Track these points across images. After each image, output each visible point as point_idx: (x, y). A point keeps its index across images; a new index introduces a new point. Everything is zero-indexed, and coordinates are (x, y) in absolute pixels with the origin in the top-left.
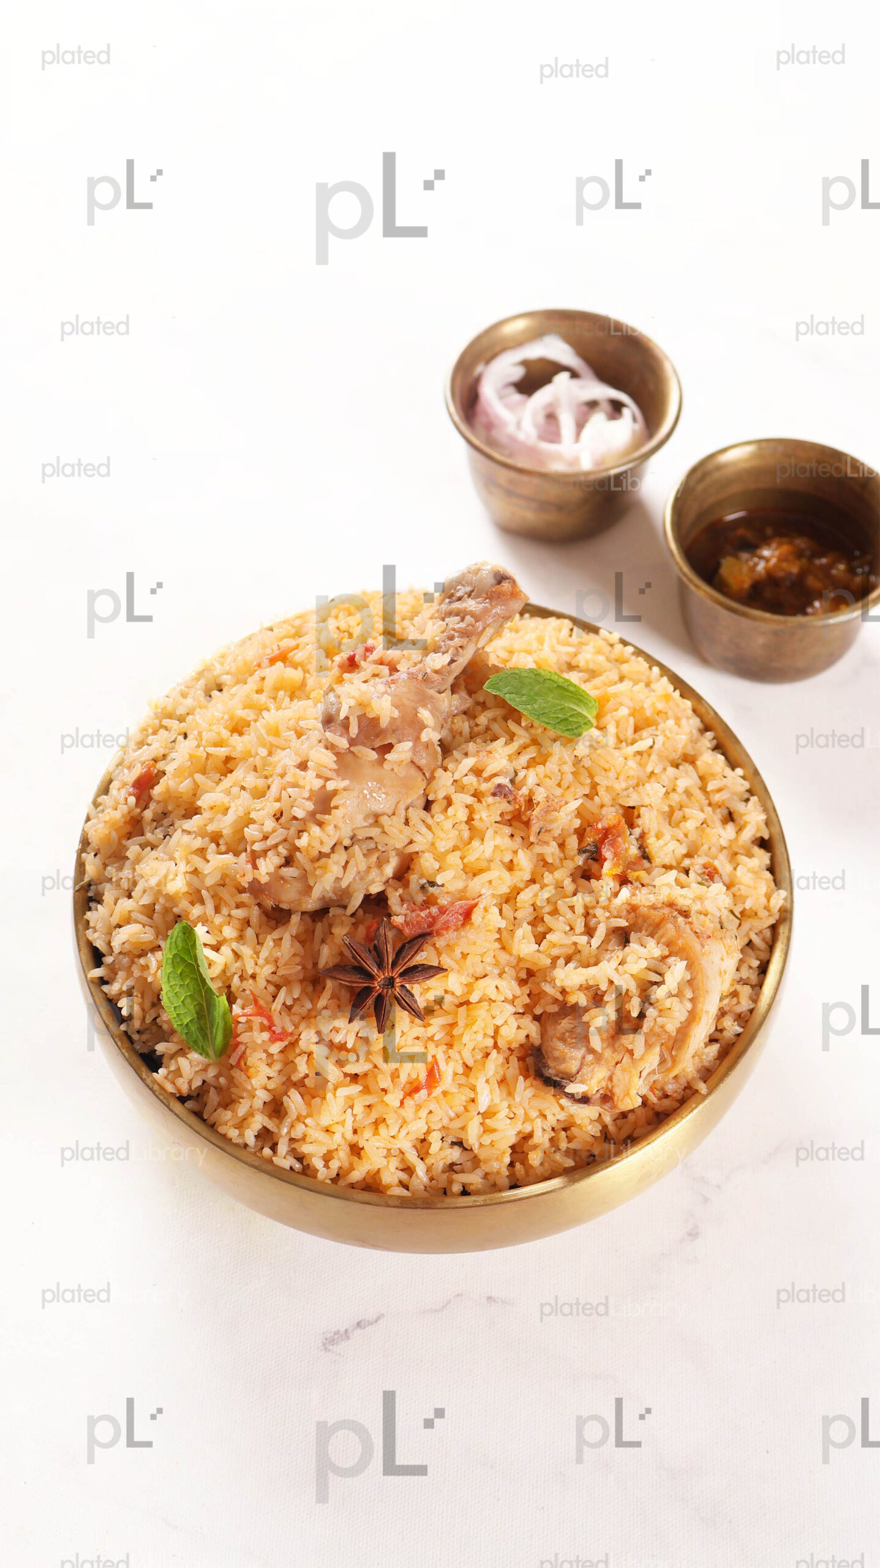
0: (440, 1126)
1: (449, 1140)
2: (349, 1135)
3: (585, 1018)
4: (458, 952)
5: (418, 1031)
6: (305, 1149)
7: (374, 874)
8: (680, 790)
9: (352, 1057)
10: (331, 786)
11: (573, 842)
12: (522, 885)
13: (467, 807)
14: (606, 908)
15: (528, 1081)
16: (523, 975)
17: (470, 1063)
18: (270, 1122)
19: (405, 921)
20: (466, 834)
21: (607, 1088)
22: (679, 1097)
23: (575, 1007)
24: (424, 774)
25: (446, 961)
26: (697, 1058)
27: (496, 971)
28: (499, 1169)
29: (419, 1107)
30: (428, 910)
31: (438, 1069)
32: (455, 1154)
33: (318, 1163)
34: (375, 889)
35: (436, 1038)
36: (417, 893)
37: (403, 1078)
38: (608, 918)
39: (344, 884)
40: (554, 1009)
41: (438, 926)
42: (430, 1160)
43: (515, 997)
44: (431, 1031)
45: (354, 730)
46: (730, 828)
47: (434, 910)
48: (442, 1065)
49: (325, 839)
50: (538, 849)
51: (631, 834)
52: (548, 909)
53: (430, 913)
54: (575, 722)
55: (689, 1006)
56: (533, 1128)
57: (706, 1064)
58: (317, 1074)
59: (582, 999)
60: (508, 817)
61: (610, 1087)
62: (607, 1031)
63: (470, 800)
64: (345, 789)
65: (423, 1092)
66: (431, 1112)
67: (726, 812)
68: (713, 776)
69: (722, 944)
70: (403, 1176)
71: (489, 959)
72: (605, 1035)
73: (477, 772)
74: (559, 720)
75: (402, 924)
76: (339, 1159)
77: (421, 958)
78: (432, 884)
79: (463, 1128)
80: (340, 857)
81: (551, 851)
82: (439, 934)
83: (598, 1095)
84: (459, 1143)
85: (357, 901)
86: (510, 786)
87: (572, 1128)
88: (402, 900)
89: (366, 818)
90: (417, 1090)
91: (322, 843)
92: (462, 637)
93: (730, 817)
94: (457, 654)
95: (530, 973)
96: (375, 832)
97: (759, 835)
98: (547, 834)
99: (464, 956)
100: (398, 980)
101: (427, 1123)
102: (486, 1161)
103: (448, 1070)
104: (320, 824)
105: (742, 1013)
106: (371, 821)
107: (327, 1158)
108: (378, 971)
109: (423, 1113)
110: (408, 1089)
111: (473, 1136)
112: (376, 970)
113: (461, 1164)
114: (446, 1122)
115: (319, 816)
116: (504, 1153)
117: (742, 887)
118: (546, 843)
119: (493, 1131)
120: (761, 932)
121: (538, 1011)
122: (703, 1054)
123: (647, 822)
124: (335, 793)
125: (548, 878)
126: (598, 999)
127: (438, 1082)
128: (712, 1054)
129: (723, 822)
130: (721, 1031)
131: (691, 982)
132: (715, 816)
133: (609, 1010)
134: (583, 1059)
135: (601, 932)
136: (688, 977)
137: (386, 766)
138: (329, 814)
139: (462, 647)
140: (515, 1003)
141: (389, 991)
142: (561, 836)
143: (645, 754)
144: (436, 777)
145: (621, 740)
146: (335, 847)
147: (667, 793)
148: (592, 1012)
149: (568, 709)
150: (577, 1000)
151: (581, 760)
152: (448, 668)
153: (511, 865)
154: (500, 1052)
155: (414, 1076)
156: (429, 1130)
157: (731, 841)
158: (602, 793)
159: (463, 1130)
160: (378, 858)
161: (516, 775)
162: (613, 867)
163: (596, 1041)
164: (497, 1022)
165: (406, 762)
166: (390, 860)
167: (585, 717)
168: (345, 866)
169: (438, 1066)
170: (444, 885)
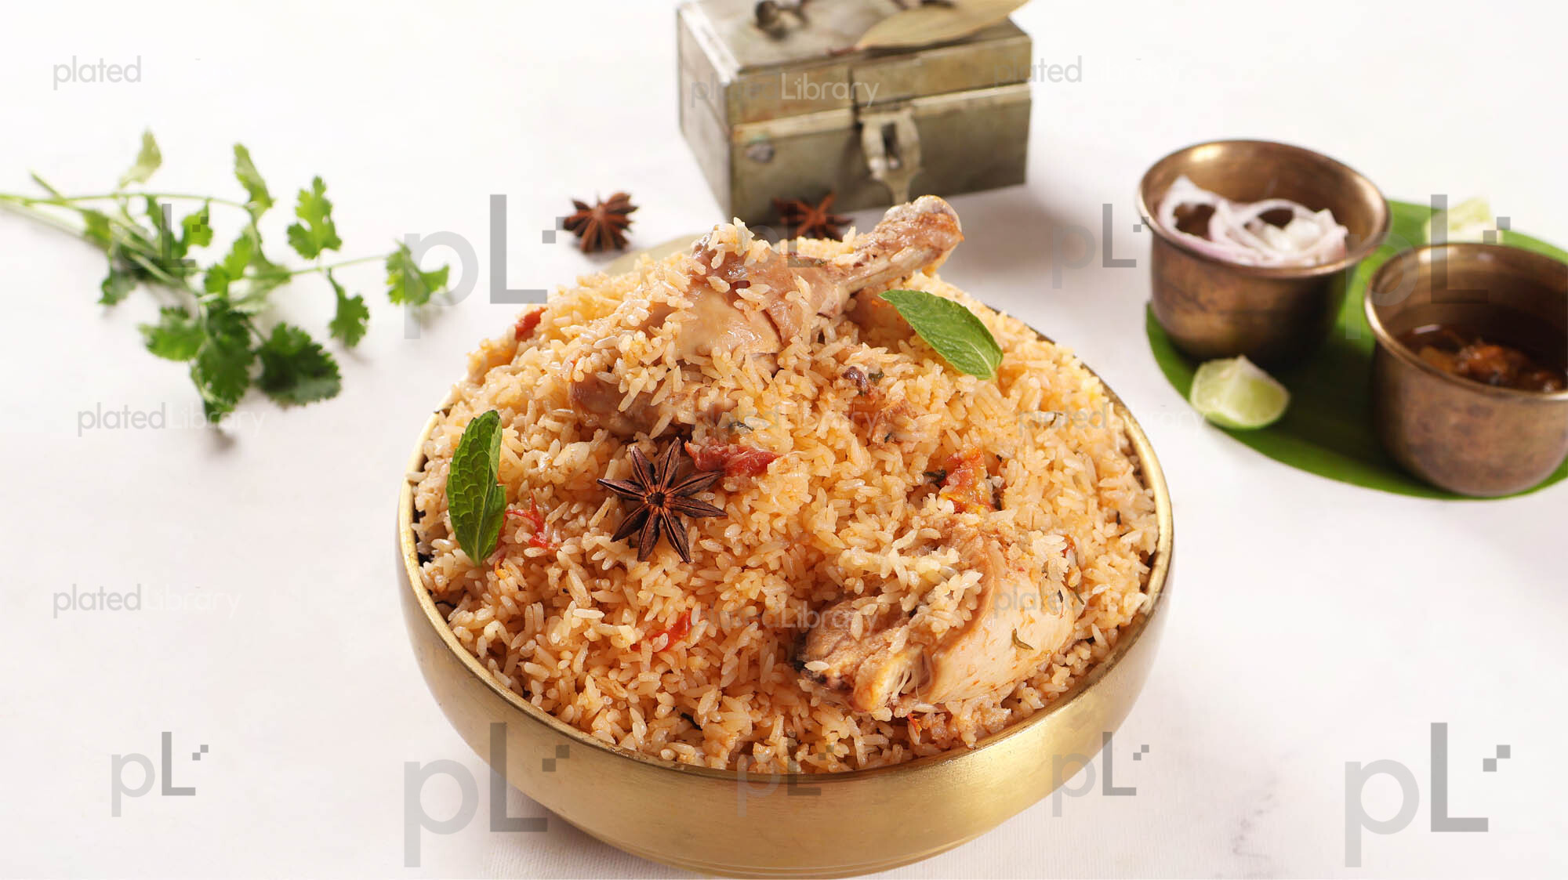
0: (674, 690)
1: (682, 710)
2: (578, 667)
3: (855, 603)
4: (746, 502)
5: (680, 576)
6: (528, 667)
7: (688, 403)
8: (1068, 472)
9: (605, 584)
10: (672, 302)
11: (922, 463)
12: (845, 476)
13: (818, 387)
14: (924, 518)
15: (779, 667)
16: (813, 558)
17: (727, 630)
18: (506, 634)
19: (701, 451)
20: (807, 410)
21: (850, 677)
22: (945, 746)
23: (853, 595)
24: (780, 337)
25: (731, 508)
26: (979, 713)
27: (786, 544)
28: (720, 751)
29: (656, 658)
30: (726, 447)
31: (690, 623)
33: (536, 687)
34: (685, 417)
35: (698, 593)
36: (723, 430)
37: (649, 617)
38: (923, 527)
39: (653, 402)
40: (832, 595)
41: (731, 463)
42: (653, 725)
43: (797, 579)
44: (695, 582)
46: (1112, 529)
47: (732, 447)
48: (695, 618)
49: (649, 349)
50: (880, 455)
51: (988, 478)
52: (865, 506)
53: (727, 449)
54: (969, 359)
55: (967, 616)
56: (773, 725)
57: (988, 722)
58: (565, 591)
59: (859, 587)
60: (857, 415)
61: (853, 675)
62: (874, 622)
63: (821, 380)
64: (685, 310)
65: (663, 640)
66: (669, 671)
67: (1115, 513)
68: (1112, 474)
69: (1038, 588)
70: (618, 730)
71: (779, 524)
72: (869, 624)
73: (840, 358)
74: (949, 349)
75: (695, 452)
76: (558, 690)
77: (705, 496)
78: (740, 424)
79: (698, 699)
80: (659, 373)
81: (894, 460)
82: (730, 474)
84: (688, 717)
85: (663, 425)
86: (867, 376)
87: (817, 743)
88: (708, 433)
89: (698, 347)
90: (658, 635)
91: (644, 352)
92: (879, 248)
93: (1118, 519)
94: (867, 258)
95: (821, 558)
96: (702, 362)
97: (1142, 547)
98: (897, 445)
99: (752, 510)
100: (668, 500)
101: (661, 680)
102: (711, 740)
103: (700, 628)
104: (650, 336)
105: (1049, 692)
107: (549, 683)
108: (651, 484)
109: (661, 669)
110: (650, 634)
111: (703, 710)
112: (649, 483)
114: (683, 686)
115: (651, 328)
116: (730, 736)
117: (1095, 571)
118: (892, 453)
119: (728, 711)
121: (816, 598)
122: (987, 712)
124: (674, 310)
125: (877, 480)
126: (875, 589)
127: (684, 635)
128: (998, 717)
129: (1108, 521)
130: (1020, 701)
131: (981, 597)
132: (1098, 512)
133: (883, 601)
134: (839, 642)
135: (910, 537)
136: (979, 590)
137: (737, 304)
138: (661, 328)
139: (875, 256)
140: (795, 585)
141: (657, 509)
142: (908, 453)
143: (1042, 427)
144: (791, 343)
145: (1021, 408)
146: (658, 362)
147: (1051, 467)
148: (864, 600)
149: (966, 345)
150: (853, 586)
151: (963, 396)
152: (852, 268)
153: (842, 456)
154: (761, 627)
155: (661, 620)
156: (662, 690)
157: (1108, 539)
158: (973, 432)
159: (699, 702)
160: (699, 391)
161: (880, 375)
162: (953, 493)
163: (856, 628)
164: (765, 591)
165: (760, 309)
166: (709, 393)
167: (983, 362)
168: (660, 383)
169: (690, 618)
170: (752, 430)
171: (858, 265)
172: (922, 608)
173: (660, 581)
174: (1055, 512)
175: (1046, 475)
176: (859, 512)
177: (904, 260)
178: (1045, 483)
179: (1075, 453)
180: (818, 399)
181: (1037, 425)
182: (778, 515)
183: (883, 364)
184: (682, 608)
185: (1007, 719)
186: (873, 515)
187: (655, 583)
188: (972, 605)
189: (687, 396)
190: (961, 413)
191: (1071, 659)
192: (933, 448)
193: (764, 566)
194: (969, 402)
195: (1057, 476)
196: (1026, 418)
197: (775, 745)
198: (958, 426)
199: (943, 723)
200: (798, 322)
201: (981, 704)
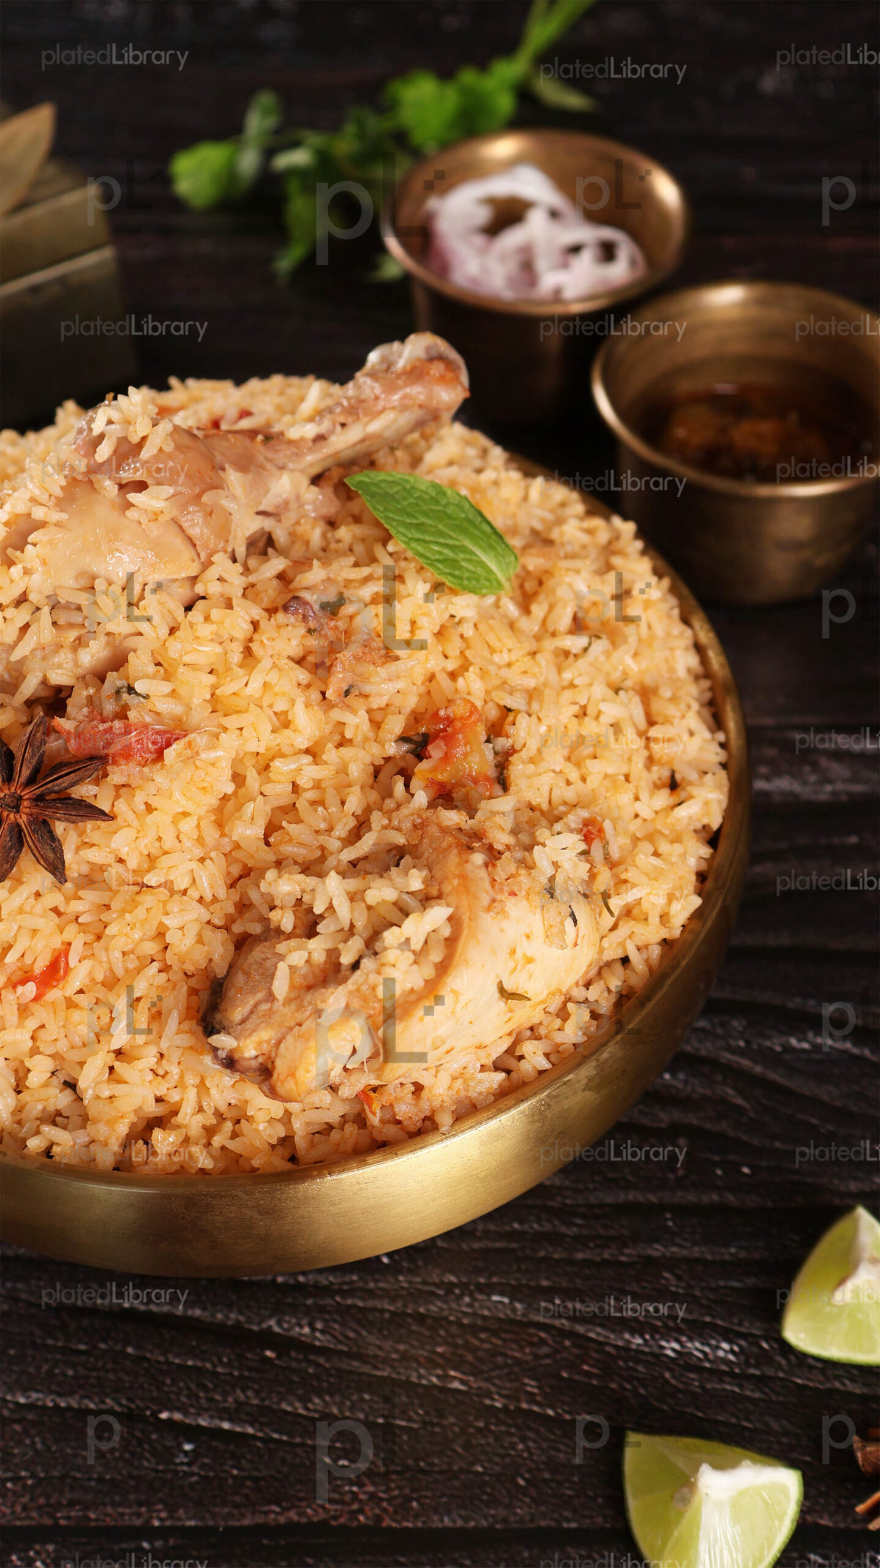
0: (51, 1050)
1: (62, 1077)
3: (281, 948)
4: (140, 798)
5: (55, 899)
7: (64, 657)
8: (605, 720)
10: (39, 513)
11: (396, 725)
12: (286, 750)
13: (252, 622)
14: (388, 814)
15: (186, 1025)
16: (236, 871)
17: (119, 971)
19: (76, 730)
20: (236, 657)
21: (270, 1057)
22: (412, 1128)
23: (278, 933)
24: (199, 555)
25: (121, 807)
26: (460, 1081)
27: (199, 853)
28: (108, 1138)
29: (24, 1011)
30: (111, 724)
31: (67, 963)
32: (62, 1100)
34: (58, 678)
35: (80, 920)
36: (109, 697)
37: (11, 959)
38: (385, 828)
39: (16, 656)
40: (256, 929)
41: (116, 747)
42: (25, 1096)
43: (215, 899)
44: (76, 906)
45: (104, 452)
46: (663, 798)
47: (117, 725)
48: (73, 961)
50: (337, 715)
51: (488, 741)
52: (311, 795)
53: (111, 728)
54: (468, 570)
55: (430, 973)
56: (182, 1099)
57: (473, 1094)
59: (286, 921)
60: (311, 659)
61: (273, 1055)
62: (305, 977)
63: (257, 613)
64: (58, 525)
65: (31, 989)
66: (43, 1026)
67: (666, 774)
68: (668, 721)
69: (538, 916)
71: (187, 826)
72: (298, 980)
73: (284, 580)
74: (441, 557)
75: (69, 733)
77: (85, 791)
78: (131, 690)
79: (82, 1064)
80: (22, 616)
81: (356, 722)
82: (115, 763)
83: (254, 1064)
84: (71, 1085)
85: (29, 687)
86: (316, 607)
87: (243, 1121)
88: (87, 701)
89: (77, 577)
90: (23, 982)
92: (349, 412)
93: (673, 785)
94: (331, 429)
95: (247, 872)
96: (83, 599)
97: (706, 821)
98: (361, 700)
99: (149, 808)
100: (26, 803)
101: (33, 1038)
102: (96, 1121)
103: (82, 970)
104: (7, 563)
106: (84, 582)
109: (32, 1024)
110: (15, 979)
111: (89, 1078)
113: (68, 1118)
114: (62, 1046)
115: (7, 550)
116: (122, 1117)
118: (354, 712)
119: (120, 1081)
120: (646, 946)
121: (238, 928)
122: (473, 1079)
123: (522, 734)
124: (42, 525)
125: (331, 754)
126: (309, 927)
127: (58, 981)
128: (487, 1085)
129: (657, 787)
130: (521, 1058)
131: (451, 942)
132: (645, 774)
133: (317, 948)
134: (256, 1005)
135: (367, 843)
136: (447, 932)
137: (131, 513)
138: (22, 551)
139: (343, 425)
140: (212, 908)
141: (12, 816)
142: (380, 709)
143: (571, 657)
144: (212, 563)
145: (546, 631)
146: (22, 600)
147: (583, 713)
148: (293, 943)
149: (463, 549)
150: (280, 922)
151: (460, 622)
152: (310, 444)
153: (284, 722)
154: (165, 969)
155: (28, 960)
156: (34, 1051)
157: (656, 813)
158: (472, 674)
159: (82, 1068)
160: (79, 638)
161: (341, 601)
162: (435, 769)
163: (281, 986)
164: (168, 921)
165: (166, 517)
166: (91, 643)
167: (490, 571)
168: (25, 628)
169: (67, 958)
170: (146, 697)
171: (320, 438)
172: (367, 964)
173: (27, 908)
174: (584, 779)
175: (574, 725)
176: (302, 804)
177: (387, 427)
178: (572, 736)
179: (617, 691)
180: (251, 640)
181: (567, 654)
182: (185, 814)
183: (348, 583)
184: (57, 943)
185: (500, 1086)
186: (320, 809)
187: (21, 911)
188: (436, 956)
189: (62, 646)
190: (454, 647)
191: (594, 992)
192: (411, 702)
193: (168, 885)
194: (468, 631)
195: (590, 727)
196: (549, 645)
197: (186, 1126)
198: (451, 665)
199: (410, 1096)
200: (224, 531)
201: (465, 1068)
